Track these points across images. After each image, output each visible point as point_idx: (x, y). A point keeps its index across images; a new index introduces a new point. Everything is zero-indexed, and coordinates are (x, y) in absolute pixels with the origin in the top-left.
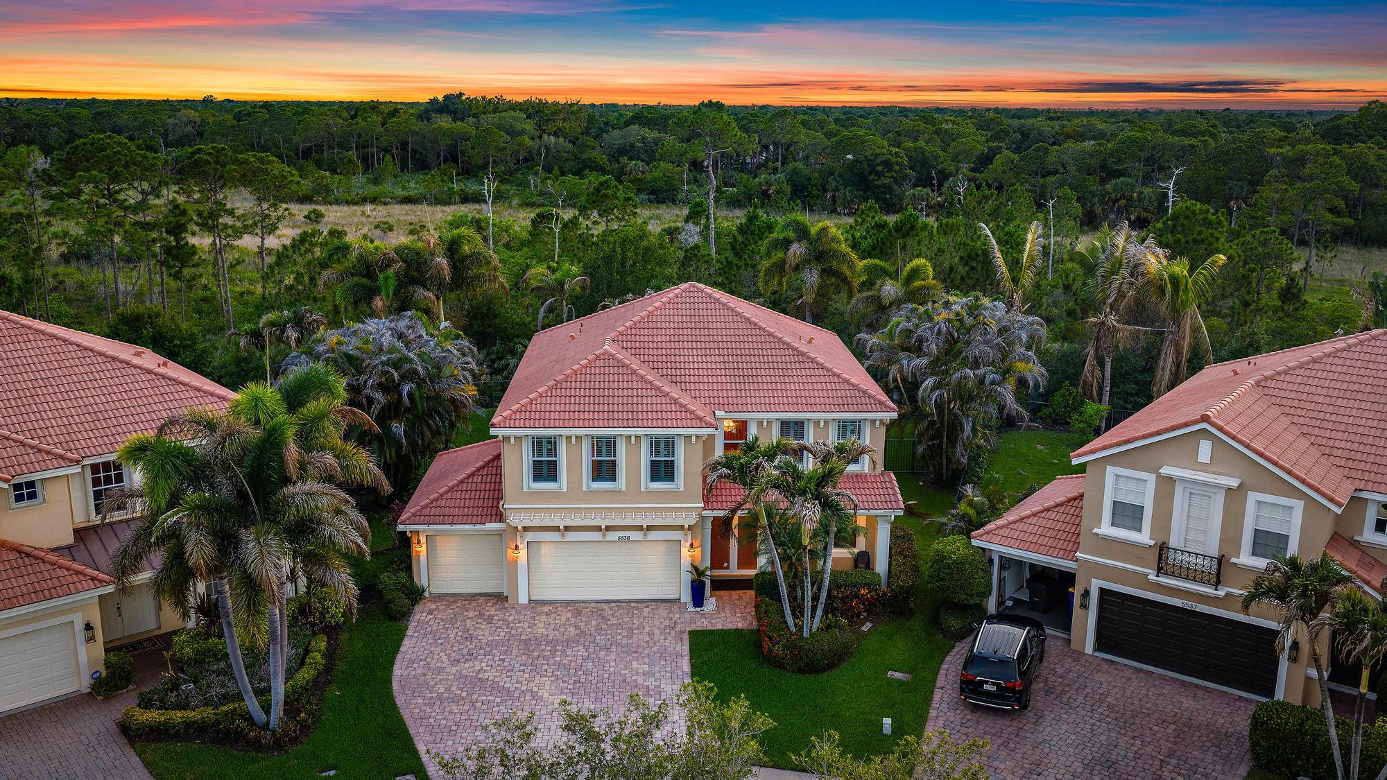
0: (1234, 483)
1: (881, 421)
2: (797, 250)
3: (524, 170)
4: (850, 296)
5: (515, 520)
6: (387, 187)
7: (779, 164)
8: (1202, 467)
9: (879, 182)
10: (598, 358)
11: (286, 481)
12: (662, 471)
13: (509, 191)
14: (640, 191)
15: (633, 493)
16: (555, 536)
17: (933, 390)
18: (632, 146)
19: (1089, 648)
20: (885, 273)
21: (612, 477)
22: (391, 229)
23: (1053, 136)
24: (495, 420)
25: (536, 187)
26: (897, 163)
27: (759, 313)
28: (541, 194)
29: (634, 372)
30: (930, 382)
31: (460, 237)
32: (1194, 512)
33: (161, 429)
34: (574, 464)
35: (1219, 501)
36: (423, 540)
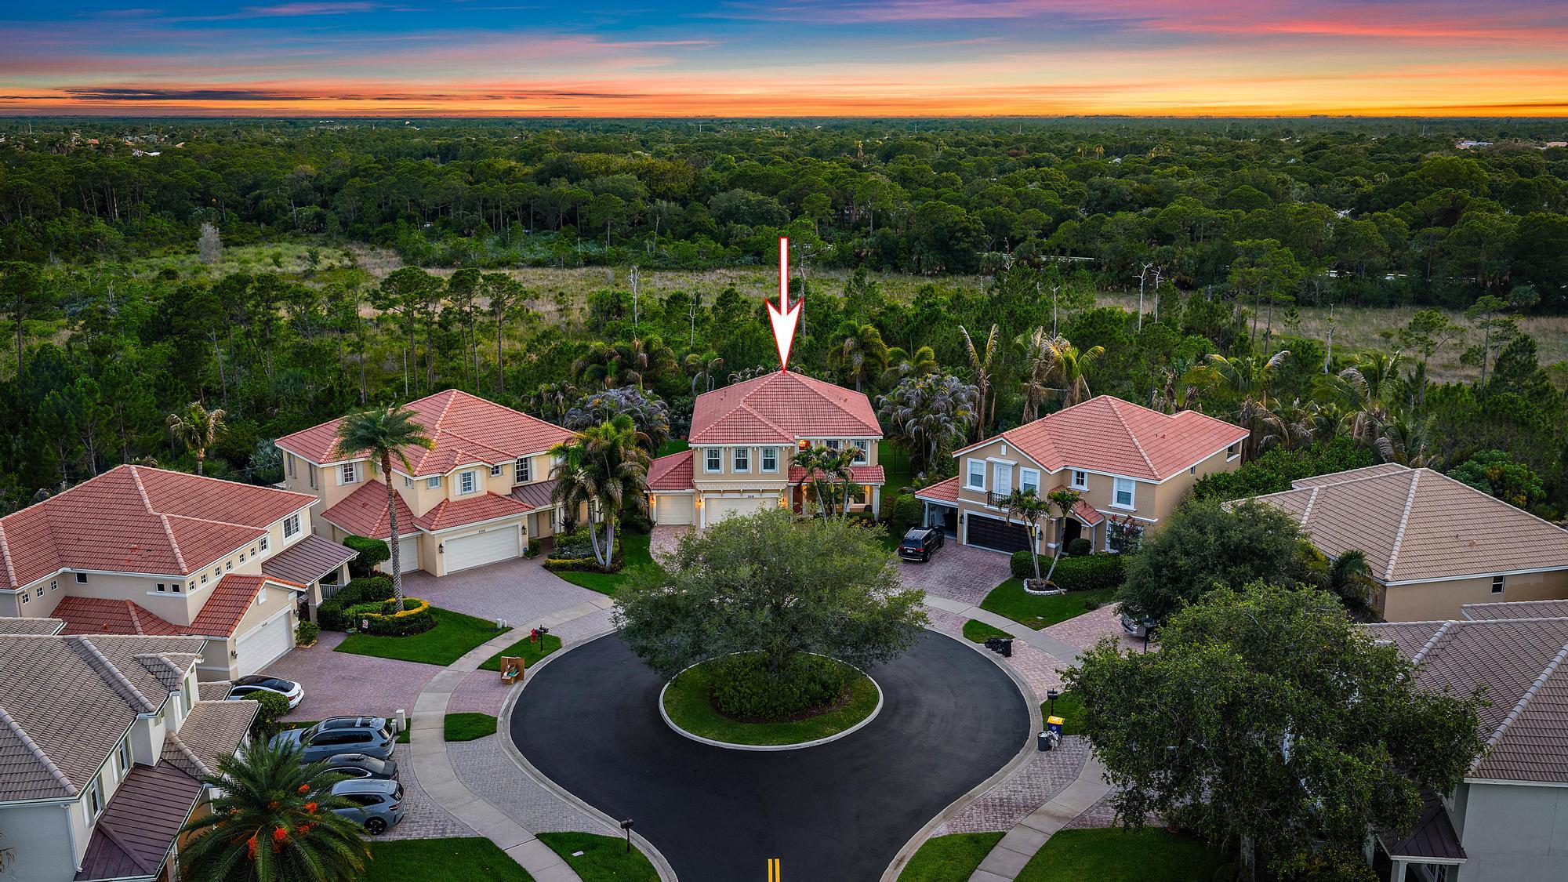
0: (1013, 463)
1: (876, 441)
2: (849, 343)
3: (640, 233)
4: (883, 370)
5: (699, 487)
6: (515, 251)
7: (871, 228)
8: (1003, 457)
9: (958, 247)
10: (738, 410)
11: (620, 461)
12: (769, 464)
13: (627, 254)
14: (745, 252)
15: (755, 474)
16: (718, 495)
17: (914, 426)
18: (738, 208)
19: (964, 543)
20: (904, 356)
21: (745, 467)
22: (537, 298)
23: (1131, 194)
24: (690, 440)
25: (651, 249)
26: (975, 230)
27: (820, 385)
28: (657, 257)
29: (755, 417)
30: (912, 421)
31: (651, 339)
32: (1002, 476)
33: (565, 442)
34: (728, 461)
35: (1010, 471)
36: (655, 498)
